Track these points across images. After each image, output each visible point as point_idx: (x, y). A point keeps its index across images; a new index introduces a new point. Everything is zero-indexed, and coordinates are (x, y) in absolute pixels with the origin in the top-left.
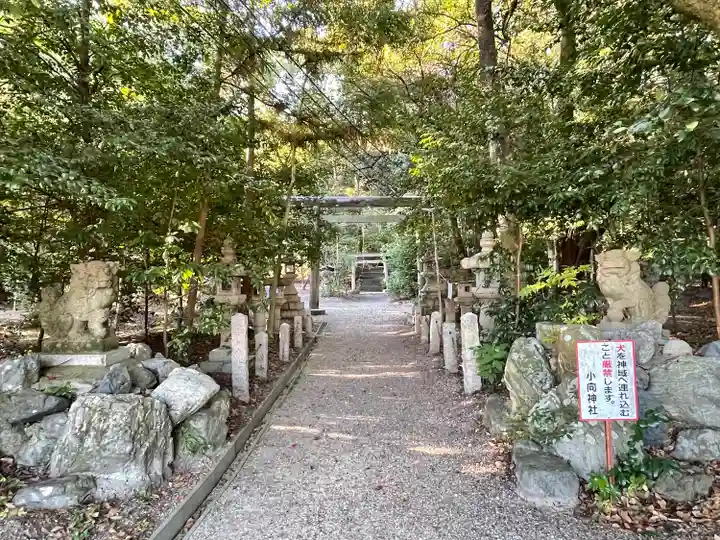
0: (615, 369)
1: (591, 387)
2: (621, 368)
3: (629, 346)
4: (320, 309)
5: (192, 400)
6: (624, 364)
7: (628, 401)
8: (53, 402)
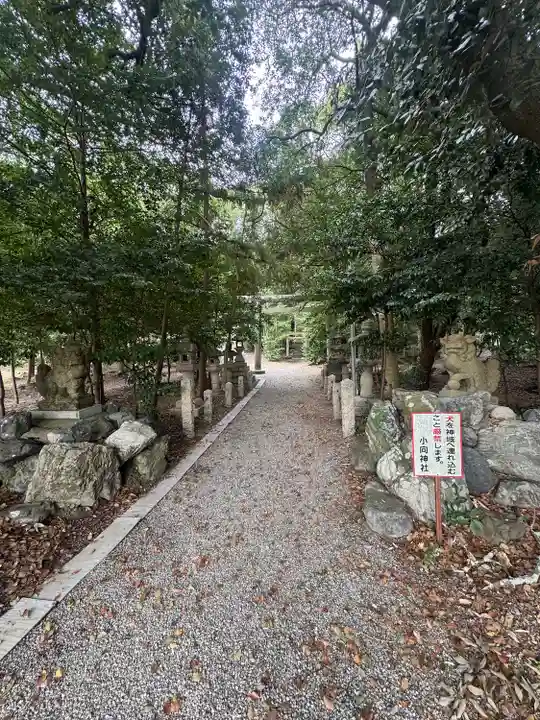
0: (444, 435)
1: (424, 449)
2: (450, 435)
3: (457, 418)
4: (262, 370)
5: (136, 445)
6: (452, 432)
7: (454, 462)
8: (27, 449)
